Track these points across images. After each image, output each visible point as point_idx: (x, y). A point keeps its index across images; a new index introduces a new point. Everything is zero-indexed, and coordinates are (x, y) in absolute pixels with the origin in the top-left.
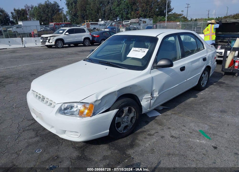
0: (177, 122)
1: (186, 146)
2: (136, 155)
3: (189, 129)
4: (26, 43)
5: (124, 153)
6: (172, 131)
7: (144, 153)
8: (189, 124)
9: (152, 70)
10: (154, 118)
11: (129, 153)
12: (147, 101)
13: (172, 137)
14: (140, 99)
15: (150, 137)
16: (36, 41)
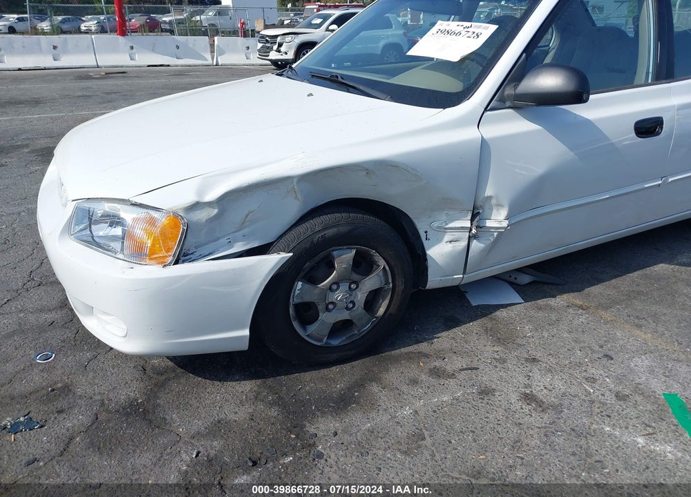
0: (576, 341)
1: (574, 454)
2: (336, 444)
3: (619, 380)
4: (221, 53)
5: (298, 428)
6: (536, 375)
7: (374, 443)
8: (631, 359)
9: (491, 110)
10: (487, 311)
11: (316, 431)
12: (450, 242)
13: (528, 398)
14: (421, 227)
15: (433, 381)
16: (248, 48)
